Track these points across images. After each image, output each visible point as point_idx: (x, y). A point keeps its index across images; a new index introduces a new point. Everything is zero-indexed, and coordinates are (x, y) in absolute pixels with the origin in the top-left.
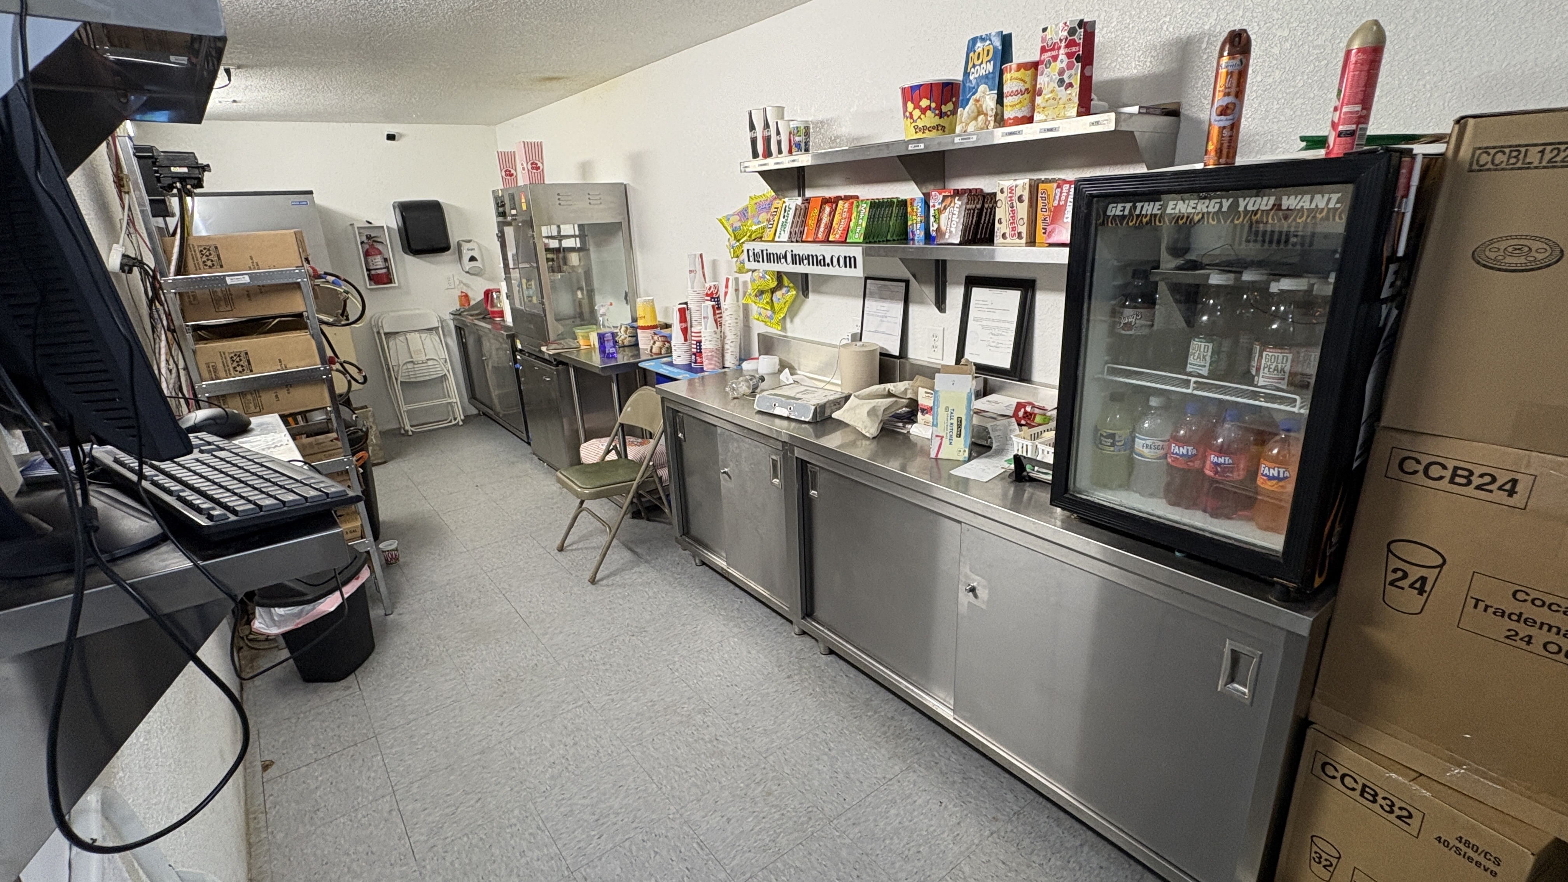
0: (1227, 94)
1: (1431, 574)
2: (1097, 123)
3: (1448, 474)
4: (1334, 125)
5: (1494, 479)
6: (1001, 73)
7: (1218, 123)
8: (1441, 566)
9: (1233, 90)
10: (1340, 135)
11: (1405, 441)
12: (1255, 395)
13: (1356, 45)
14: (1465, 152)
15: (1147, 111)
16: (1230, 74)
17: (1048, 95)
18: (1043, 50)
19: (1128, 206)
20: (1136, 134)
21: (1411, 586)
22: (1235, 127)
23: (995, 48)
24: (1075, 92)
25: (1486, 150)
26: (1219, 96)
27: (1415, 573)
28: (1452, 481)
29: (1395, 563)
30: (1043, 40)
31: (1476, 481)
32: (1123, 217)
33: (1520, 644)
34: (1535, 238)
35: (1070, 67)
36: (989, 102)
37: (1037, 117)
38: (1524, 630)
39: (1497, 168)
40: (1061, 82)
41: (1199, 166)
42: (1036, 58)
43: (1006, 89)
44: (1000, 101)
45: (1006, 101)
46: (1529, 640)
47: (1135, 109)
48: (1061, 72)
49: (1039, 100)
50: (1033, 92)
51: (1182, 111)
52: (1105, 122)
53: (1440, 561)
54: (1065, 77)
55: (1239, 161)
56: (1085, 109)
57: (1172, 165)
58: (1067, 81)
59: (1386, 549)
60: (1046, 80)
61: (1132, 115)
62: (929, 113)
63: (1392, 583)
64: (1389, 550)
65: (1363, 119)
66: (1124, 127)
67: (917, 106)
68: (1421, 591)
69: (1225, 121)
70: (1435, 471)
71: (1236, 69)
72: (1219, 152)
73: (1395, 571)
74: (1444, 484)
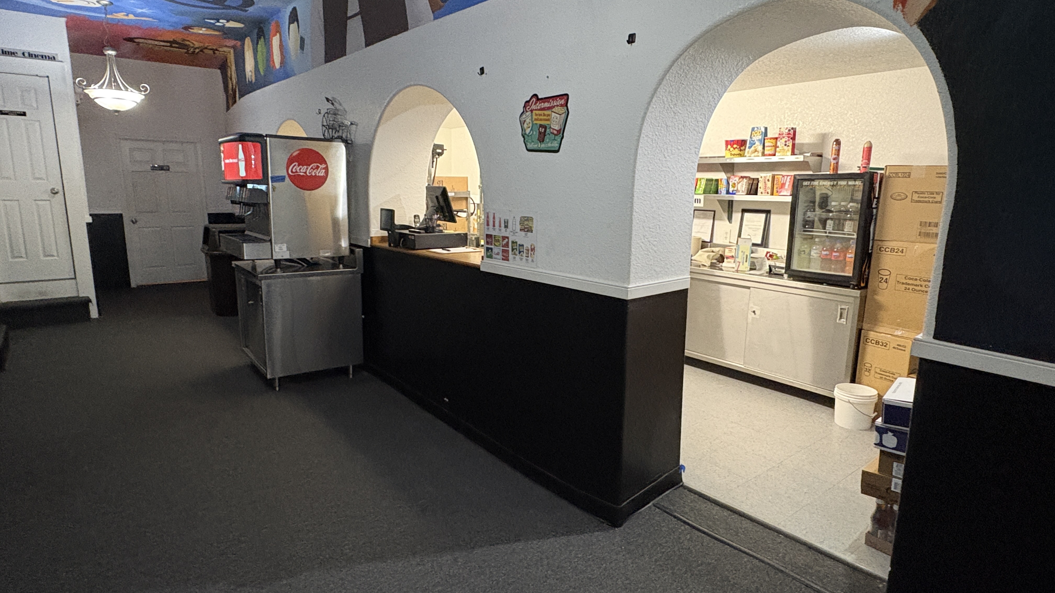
0: (835, 155)
1: (888, 277)
2: (797, 158)
3: (889, 250)
4: (862, 165)
5: (899, 250)
6: (764, 139)
7: (833, 162)
8: (890, 274)
9: (837, 153)
10: (863, 167)
11: (880, 243)
12: (844, 234)
13: (866, 146)
14: (887, 174)
15: (813, 155)
16: (836, 150)
17: (780, 148)
18: (780, 134)
19: (809, 182)
20: (809, 162)
21: (884, 281)
22: (837, 163)
23: (762, 132)
24: (790, 147)
25: (891, 173)
26: (833, 155)
27: (885, 278)
28: (891, 252)
29: (880, 276)
30: (780, 131)
31: (896, 251)
32: (808, 185)
33: (907, 291)
34: (902, 193)
35: (789, 140)
36: (760, 148)
37: (777, 154)
38: (908, 287)
39: (894, 177)
40: (785, 145)
41: (828, 173)
42: (777, 136)
43: (766, 145)
44: (764, 148)
45: (766, 148)
46: (909, 289)
47: (809, 155)
48: (786, 142)
49: (778, 149)
50: (776, 147)
51: (823, 155)
52: (801, 158)
53: (889, 273)
54: (787, 143)
55: (839, 172)
56: (793, 153)
57: (820, 172)
58: (787, 144)
59: (878, 273)
60: (780, 143)
61: (808, 156)
62: (736, 150)
63: (880, 282)
64: (879, 273)
65: (869, 164)
66: (806, 160)
67: (732, 147)
68: (886, 282)
69: (835, 162)
70: (887, 250)
71: (837, 149)
72: (834, 169)
73: (881, 278)
74: (889, 253)
